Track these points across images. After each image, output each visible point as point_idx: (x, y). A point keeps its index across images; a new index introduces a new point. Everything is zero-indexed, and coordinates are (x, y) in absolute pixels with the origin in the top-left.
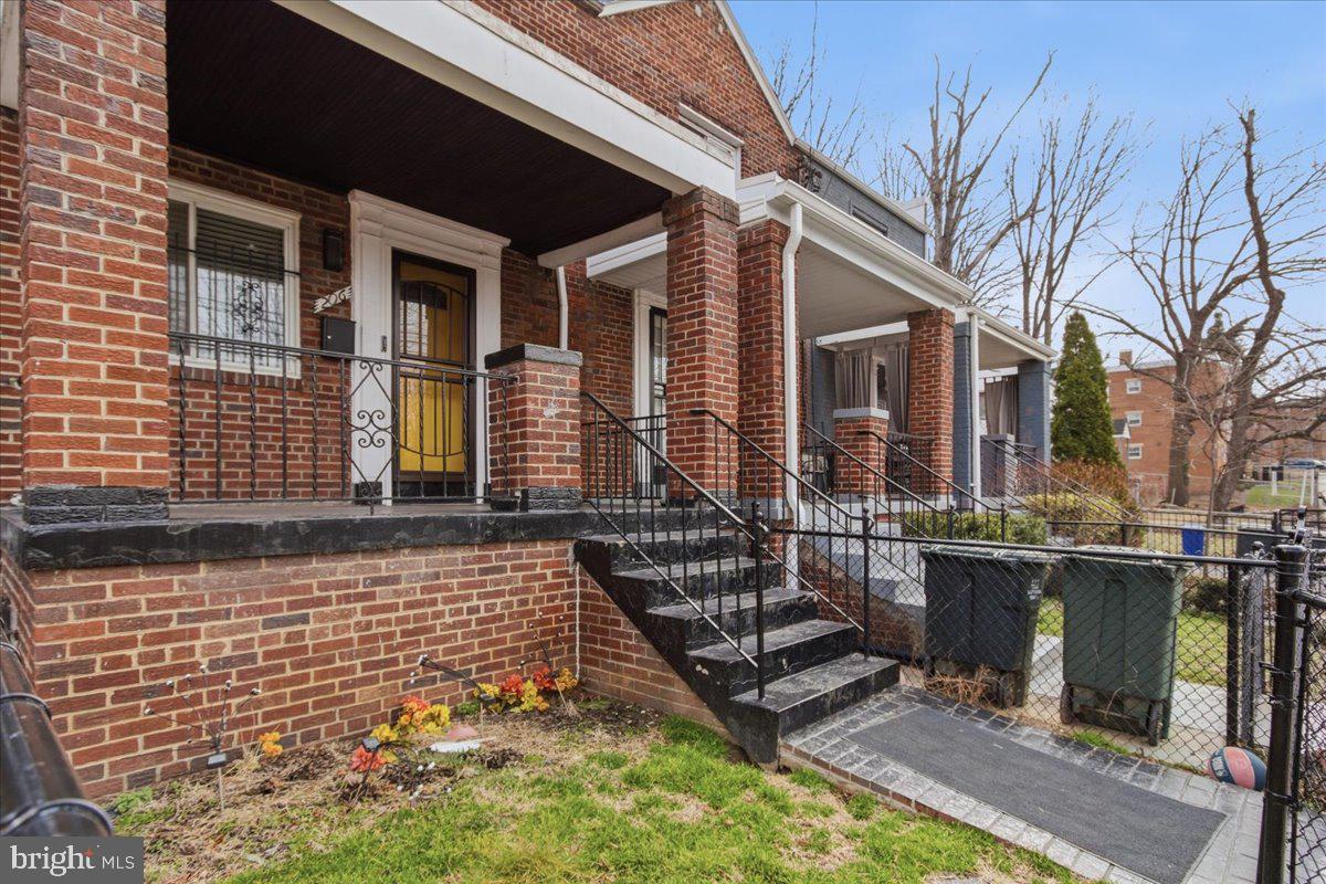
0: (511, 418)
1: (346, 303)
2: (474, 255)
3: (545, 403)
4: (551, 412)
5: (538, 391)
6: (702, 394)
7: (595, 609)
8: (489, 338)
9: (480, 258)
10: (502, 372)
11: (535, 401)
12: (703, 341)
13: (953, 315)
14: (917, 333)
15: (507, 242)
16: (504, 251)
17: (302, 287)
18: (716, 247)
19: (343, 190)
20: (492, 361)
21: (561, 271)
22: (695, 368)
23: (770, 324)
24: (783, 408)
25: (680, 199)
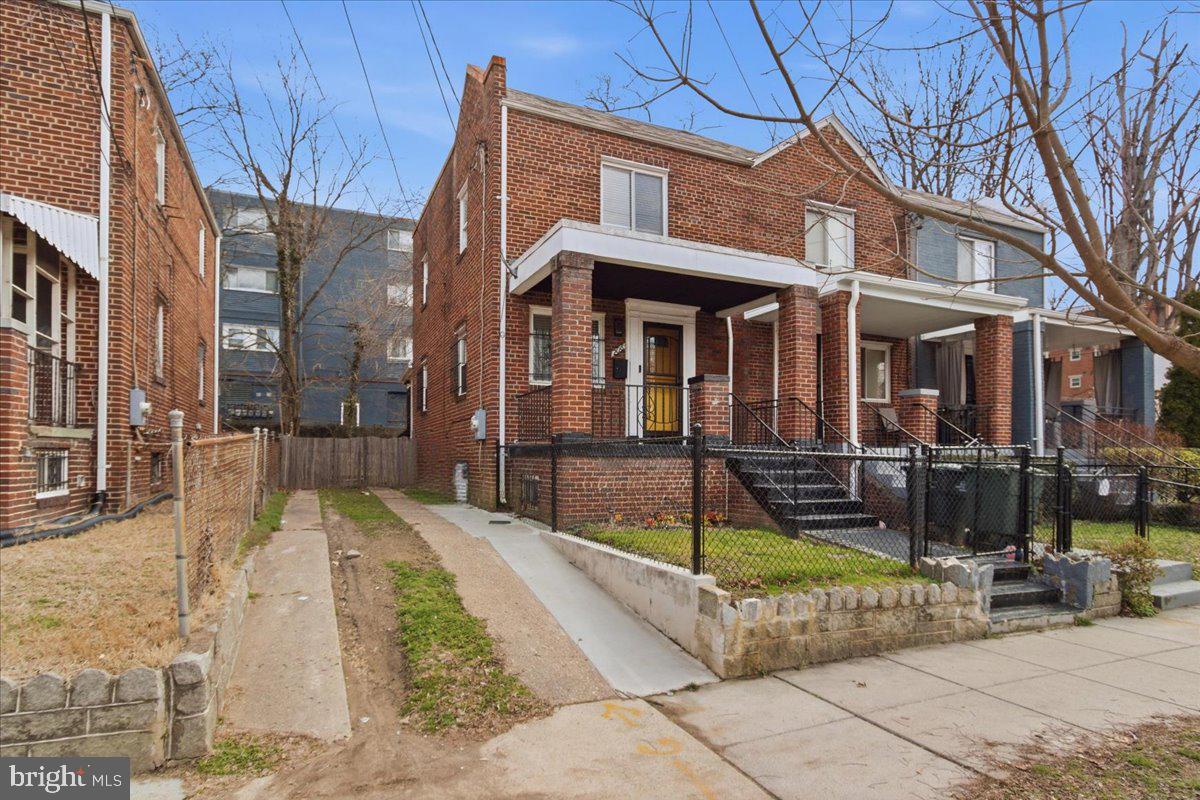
0: (698, 406)
1: (624, 351)
2: (682, 319)
3: (713, 399)
4: (715, 402)
5: (710, 394)
6: (794, 389)
7: (734, 487)
8: (689, 370)
9: (686, 319)
10: (695, 386)
11: (708, 398)
12: (795, 362)
13: (1011, 318)
14: (982, 332)
15: (699, 309)
16: (697, 313)
17: (606, 346)
18: (803, 313)
19: (622, 297)
20: (691, 381)
21: (729, 319)
22: (791, 376)
23: (839, 348)
24: (848, 393)
25: (785, 290)
